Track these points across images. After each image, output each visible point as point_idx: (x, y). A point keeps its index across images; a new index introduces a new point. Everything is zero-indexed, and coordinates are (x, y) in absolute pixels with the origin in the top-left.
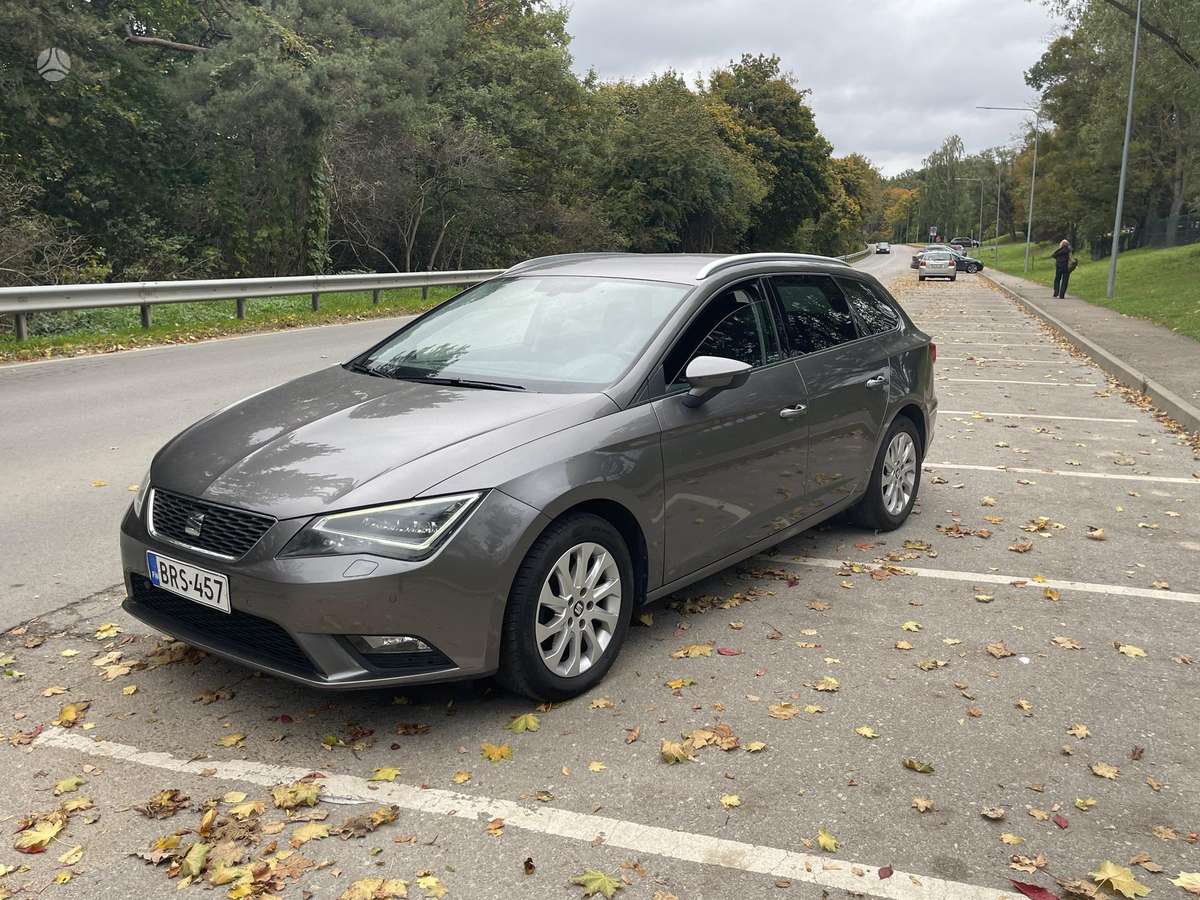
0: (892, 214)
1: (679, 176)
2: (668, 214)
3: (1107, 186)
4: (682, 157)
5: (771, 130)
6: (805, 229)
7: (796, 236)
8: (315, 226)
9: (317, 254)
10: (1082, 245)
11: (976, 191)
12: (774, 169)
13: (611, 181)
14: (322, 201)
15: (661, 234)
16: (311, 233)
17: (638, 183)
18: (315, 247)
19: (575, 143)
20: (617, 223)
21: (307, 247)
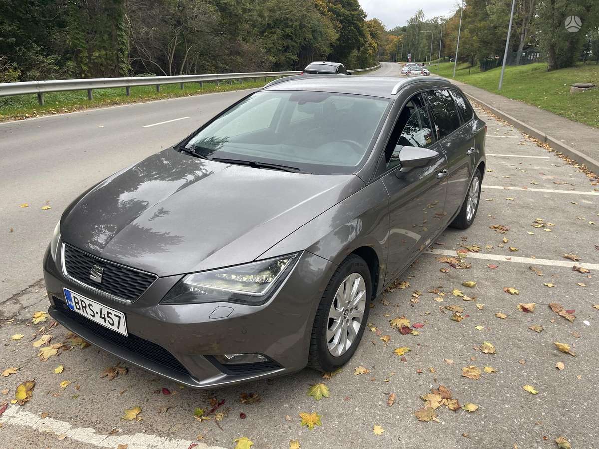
0: (390, 48)
1: (298, 27)
2: (293, 47)
3: (491, 36)
4: (299, 19)
5: (340, 6)
6: (354, 54)
7: (350, 59)
8: (121, 50)
9: (124, 66)
10: (477, 63)
11: (429, 37)
12: (340, 25)
13: (265, 29)
14: (126, 37)
15: (290, 56)
16: (121, 55)
17: (278, 31)
18: (123, 62)
19: (250, 11)
20: (268, 51)
21: (119, 62)
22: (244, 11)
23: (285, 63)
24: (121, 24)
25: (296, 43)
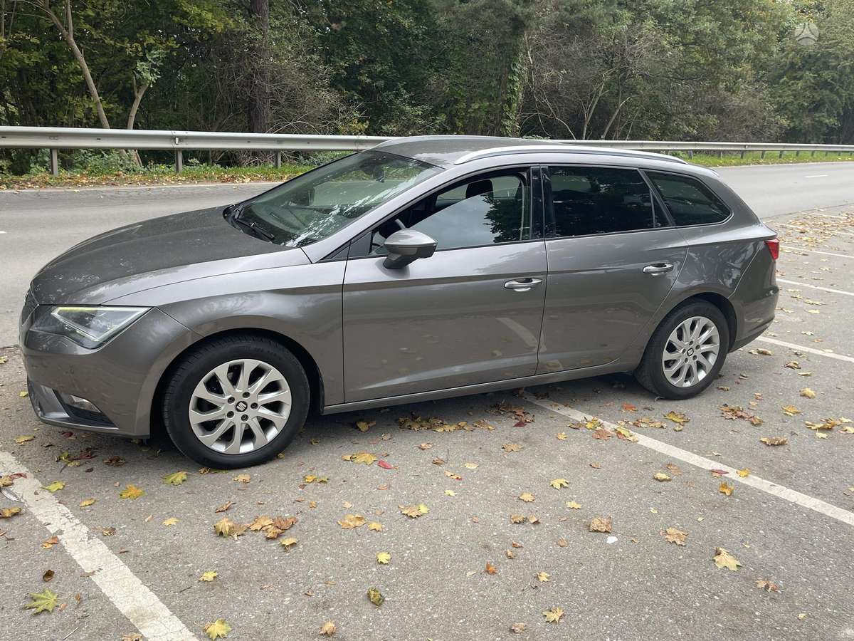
1: (848, 70)
2: (832, 103)
8: (509, 102)
9: (507, 123)
14: (518, 84)
15: (822, 119)
16: (506, 107)
17: (809, 75)
18: (508, 118)
19: (743, 41)
20: (781, 109)
21: (502, 117)
22: (731, 42)
23: (810, 129)
24: (514, 65)
25: (840, 97)
